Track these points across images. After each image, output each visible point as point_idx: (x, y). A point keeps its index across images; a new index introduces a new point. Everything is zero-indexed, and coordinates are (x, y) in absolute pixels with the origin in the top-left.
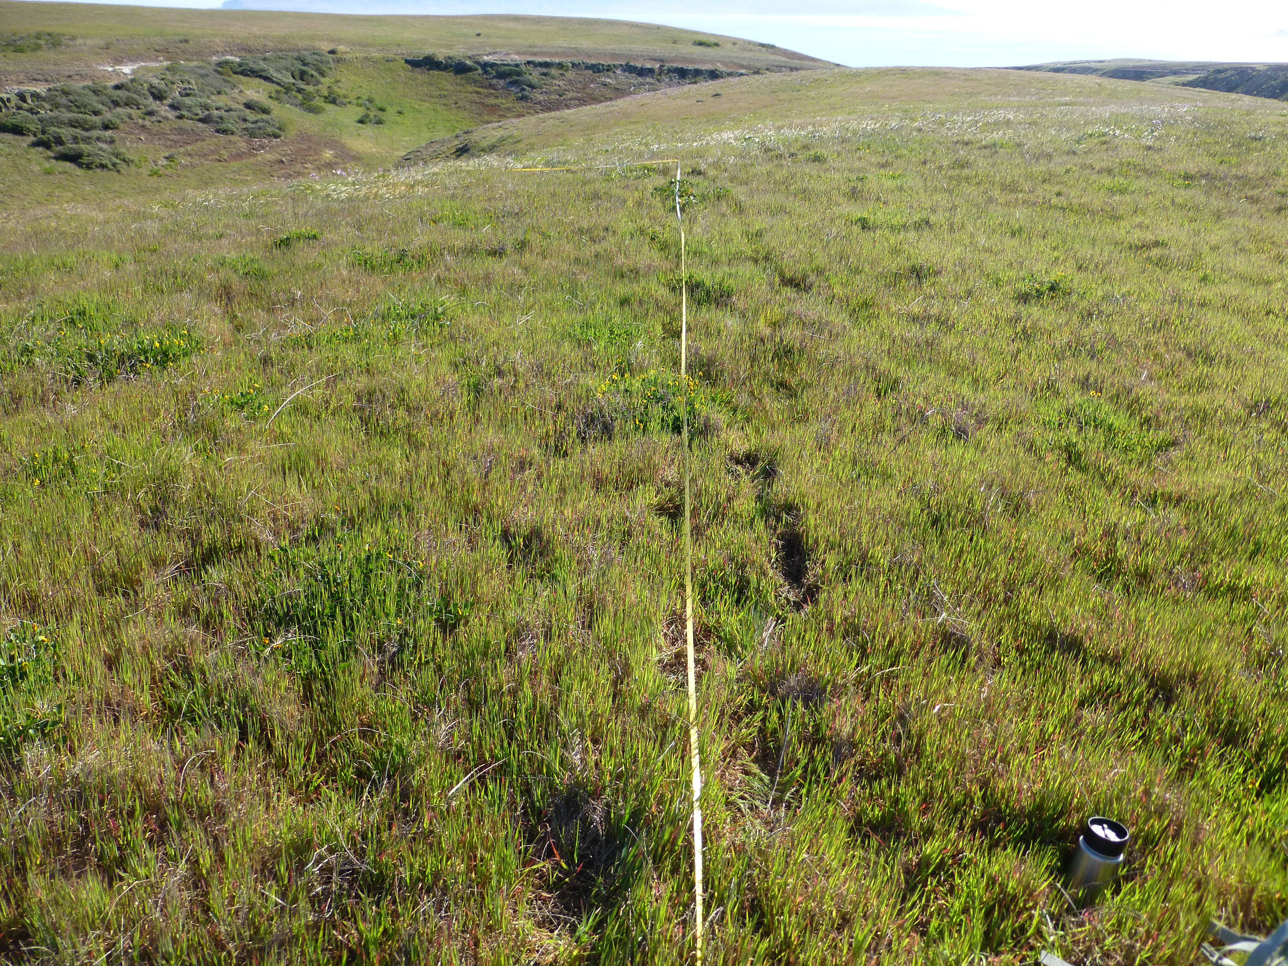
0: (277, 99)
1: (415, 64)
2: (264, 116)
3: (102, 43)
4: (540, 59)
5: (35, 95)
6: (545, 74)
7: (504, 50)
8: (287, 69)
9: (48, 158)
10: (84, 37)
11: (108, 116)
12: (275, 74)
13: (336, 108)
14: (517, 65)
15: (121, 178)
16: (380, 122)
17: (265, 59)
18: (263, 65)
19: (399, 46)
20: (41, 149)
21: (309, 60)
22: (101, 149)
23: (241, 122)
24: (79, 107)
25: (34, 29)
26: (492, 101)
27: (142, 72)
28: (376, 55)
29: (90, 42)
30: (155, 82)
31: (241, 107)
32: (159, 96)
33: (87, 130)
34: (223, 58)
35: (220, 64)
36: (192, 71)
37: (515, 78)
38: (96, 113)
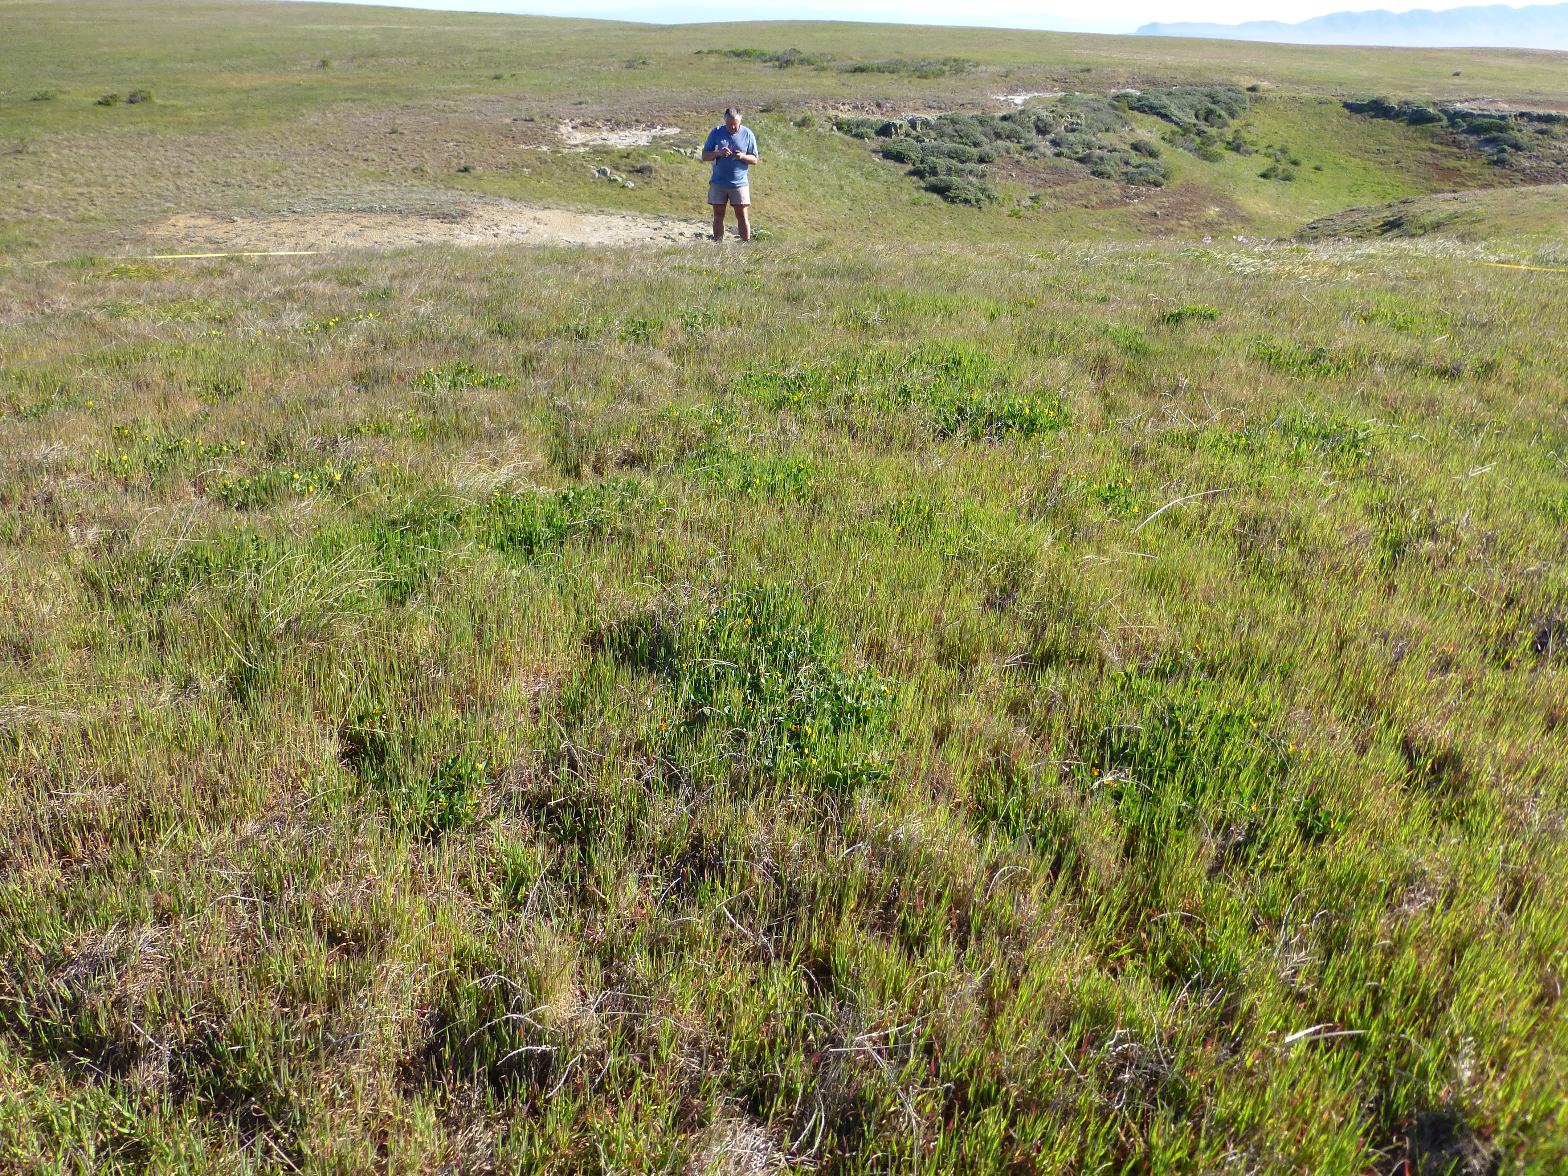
0: (1170, 141)
1: (1354, 108)
2: (1151, 161)
3: (1003, 70)
4: (1542, 112)
5: (926, 123)
6: (1542, 132)
7: (1490, 97)
8: (1192, 107)
9: (918, 188)
10: (987, 63)
11: (987, 148)
12: (1176, 112)
13: (1238, 156)
14: (1503, 118)
15: (981, 215)
16: (1288, 178)
17: (1169, 94)
18: (1165, 100)
19: (1341, 84)
20: (915, 178)
21: (1222, 97)
22: (970, 183)
23: (1122, 165)
24: (961, 136)
25: (942, 55)
26: (1452, 163)
27: (1033, 103)
28: (1307, 94)
29: (991, 69)
30: (1044, 114)
31: (1127, 147)
32: (1042, 130)
33: (963, 162)
34: (1123, 91)
35: (1117, 98)
36: (1086, 104)
37: (1495, 134)
38: (976, 145)
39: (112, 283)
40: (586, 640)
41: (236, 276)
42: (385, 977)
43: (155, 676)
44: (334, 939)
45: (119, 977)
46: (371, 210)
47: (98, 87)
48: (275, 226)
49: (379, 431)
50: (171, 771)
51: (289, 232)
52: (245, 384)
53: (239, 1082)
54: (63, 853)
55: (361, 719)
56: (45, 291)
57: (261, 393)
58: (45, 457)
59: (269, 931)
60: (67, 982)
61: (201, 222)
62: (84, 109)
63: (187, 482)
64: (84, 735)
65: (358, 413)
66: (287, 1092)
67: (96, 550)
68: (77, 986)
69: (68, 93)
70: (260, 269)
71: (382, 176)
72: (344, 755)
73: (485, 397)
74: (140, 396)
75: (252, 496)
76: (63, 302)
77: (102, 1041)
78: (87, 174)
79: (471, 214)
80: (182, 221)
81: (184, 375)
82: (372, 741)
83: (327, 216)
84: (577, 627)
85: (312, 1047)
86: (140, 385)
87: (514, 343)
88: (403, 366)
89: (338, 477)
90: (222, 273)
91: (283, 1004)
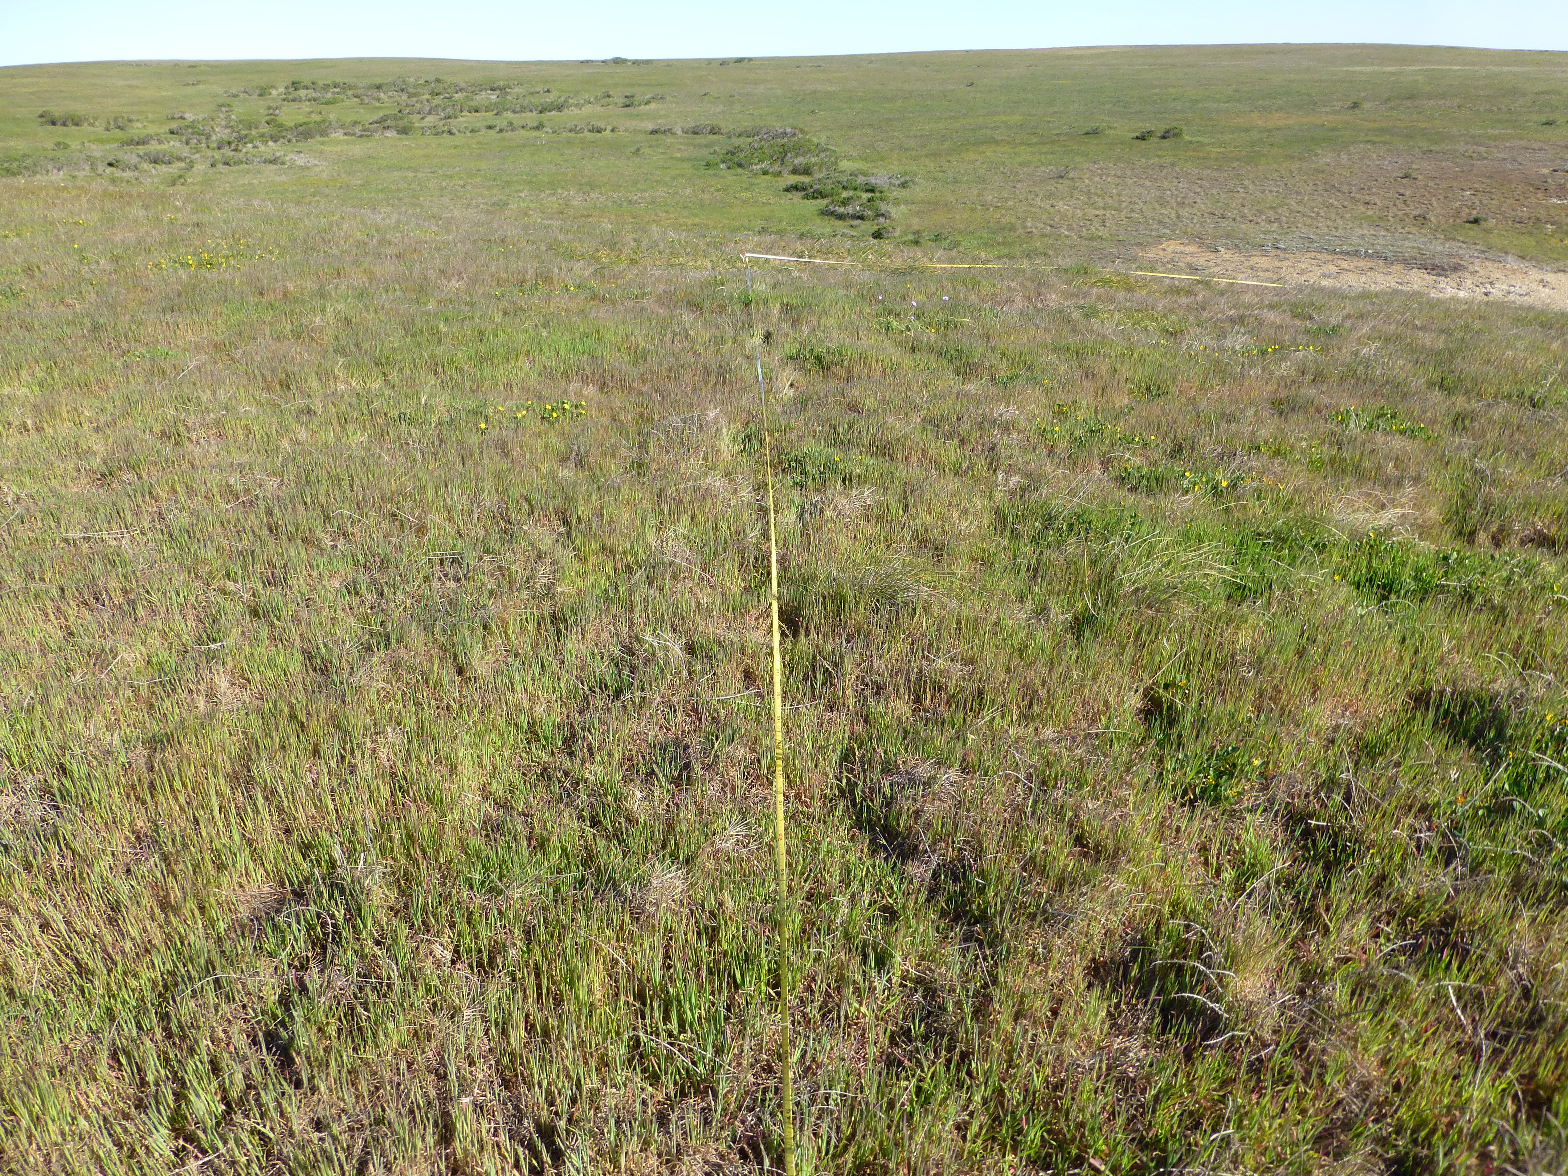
39: (1095, 290)
40: (1409, 695)
41: (1200, 298)
42: (1107, 887)
43: (1022, 599)
44: (1079, 840)
45: (923, 796)
46: (1356, 253)
47: (1140, 124)
48: (1255, 259)
49: (1277, 453)
50: (1008, 670)
51: (1265, 266)
52: (1173, 390)
53: (974, 907)
54: (918, 700)
55: (1166, 687)
56: (1043, 290)
57: (1183, 400)
58: (1001, 416)
59: (1033, 813)
60: (891, 785)
61: (1187, 249)
62: (1122, 143)
63: (1096, 459)
64: (959, 623)
65: (1263, 433)
66: (1003, 930)
67: (1012, 493)
68: (896, 788)
69: (1115, 128)
70: (1222, 294)
71: (1378, 222)
72: (1141, 711)
73: (1398, 443)
74: (1085, 383)
75: (1145, 482)
76: (1054, 299)
77: (898, 834)
78: (1107, 199)
79: (1465, 268)
80: (1172, 247)
81: (1125, 371)
82: (1169, 708)
83: (1308, 255)
84: (1406, 679)
85: (1032, 910)
86: (1089, 374)
87: (1454, 398)
88: (1325, 399)
89: (1224, 484)
90: (1189, 293)
91: (1024, 868)
